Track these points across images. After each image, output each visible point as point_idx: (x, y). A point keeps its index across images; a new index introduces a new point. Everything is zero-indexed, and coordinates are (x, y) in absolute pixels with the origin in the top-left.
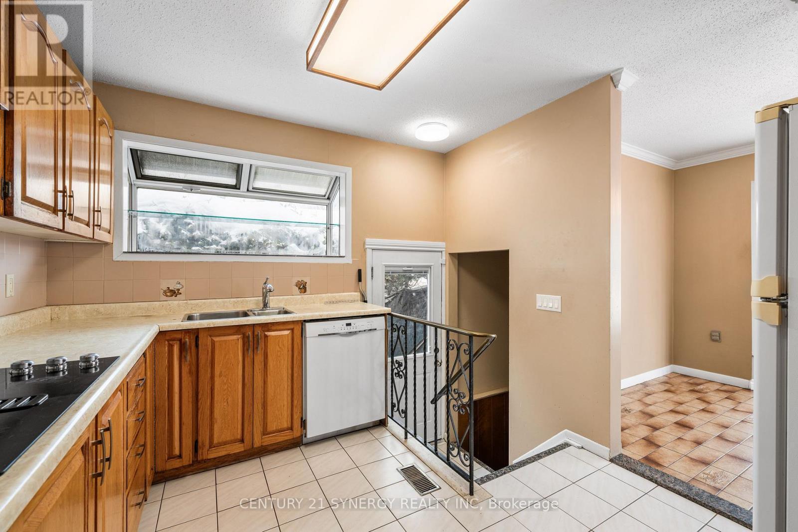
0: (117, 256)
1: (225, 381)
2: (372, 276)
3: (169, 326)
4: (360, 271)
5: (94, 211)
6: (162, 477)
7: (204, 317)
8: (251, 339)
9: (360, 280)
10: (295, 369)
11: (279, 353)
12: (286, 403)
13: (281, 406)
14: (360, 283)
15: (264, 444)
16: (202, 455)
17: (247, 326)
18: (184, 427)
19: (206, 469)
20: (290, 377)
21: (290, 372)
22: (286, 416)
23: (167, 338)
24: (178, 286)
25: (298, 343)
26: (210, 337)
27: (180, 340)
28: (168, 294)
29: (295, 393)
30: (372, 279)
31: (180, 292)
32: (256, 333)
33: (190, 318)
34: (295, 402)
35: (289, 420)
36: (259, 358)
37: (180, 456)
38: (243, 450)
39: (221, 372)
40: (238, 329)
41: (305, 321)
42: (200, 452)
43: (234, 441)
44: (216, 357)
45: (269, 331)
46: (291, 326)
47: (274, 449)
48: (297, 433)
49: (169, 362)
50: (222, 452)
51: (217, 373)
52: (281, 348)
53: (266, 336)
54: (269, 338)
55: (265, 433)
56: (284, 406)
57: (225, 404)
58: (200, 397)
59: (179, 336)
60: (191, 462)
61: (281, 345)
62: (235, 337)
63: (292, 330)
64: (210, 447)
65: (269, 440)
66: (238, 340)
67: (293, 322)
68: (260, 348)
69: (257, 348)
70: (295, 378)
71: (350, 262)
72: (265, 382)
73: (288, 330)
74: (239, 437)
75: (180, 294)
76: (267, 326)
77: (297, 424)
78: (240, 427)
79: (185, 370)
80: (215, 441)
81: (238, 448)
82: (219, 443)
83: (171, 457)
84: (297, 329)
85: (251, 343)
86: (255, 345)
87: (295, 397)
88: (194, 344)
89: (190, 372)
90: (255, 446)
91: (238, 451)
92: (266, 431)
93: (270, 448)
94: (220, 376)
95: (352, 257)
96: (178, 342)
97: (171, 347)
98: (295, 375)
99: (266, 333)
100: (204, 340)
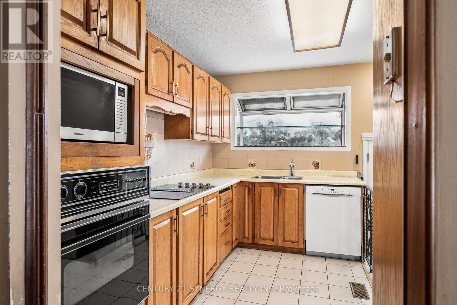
0: (233, 149)
1: (266, 209)
2: (368, 160)
3: (244, 180)
4: (357, 157)
5: (221, 131)
6: (241, 245)
7: (263, 177)
8: (277, 190)
9: (357, 162)
10: (300, 210)
11: (291, 200)
12: (294, 228)
13: (292, 229)
14: (357, 164)
15: (284, 246)
16: (256, 241)
17: (275, 184)
18: (249, 226)
19: (259, 249)
20: (297, 214)
21: (297, 211)
22: (294, 235)
23: (244, 185)
24: (255, 162)
25: (301, 196)
26: (260, 186)
27: (248, 186)
28: (251, 166)
29: (300, 223)
30: (368, 162)
31: (255, 165)
32: (279, 188)
33: (257, 177)
34: (300, 229)
35: (297, 237)
36: (281, 201)
37: (248, 238)
38: (273, 245)
39: (264, 204)
40: (272, 184)
41: (306, 184)
42: (255, 239)
43: (270, 239)
44: (262, 196)
45: (286, 187)
46: (297, 186)
47: (289, 251)
48: (301, 246)
49: (244, 195)
50: (264, 243)
51: (262, 204)
52: (291, 197)
53: (285, 190)
54: (286, 191)
55: (284, 240)
56: (294, 229)
57: (266, 220)
58: (255, 214)
59: (247, 184)
60: (252, 243)
61: (292, 196)
62: (270, 188)
63: (298, 188)
64: (260, 239)
65: (286, 245)
66: (271, 190)
67: (299, 184)
68: (281, 196)
69: (280, 195)
70: (300, 215)
71: (350, 150)
72: (284, 214)
73: (296, 188)
74: (272, 238)
75: (255, 166)
76: (285, 185)
77: (301, 242)
78: (272, 233)
79: (250, 200)
80: (262, 236)
81: (271, 243)
82: (263, 238)
83: (245, 237)
84: (301, 188)
85: (277, 193)
86: (279, 194)
87: (300, 226)
88: (253, 189)
89: (252, 201)
90: (279, 245)
91: (272, 245)
92: (285, 239)
93: (288, 250)
94: (264, 206)
95: (352, 147)
96: (247, 187)
97: (245, 189)
98: (300, 214)
99: (285, 188)
100: (257, 188)
